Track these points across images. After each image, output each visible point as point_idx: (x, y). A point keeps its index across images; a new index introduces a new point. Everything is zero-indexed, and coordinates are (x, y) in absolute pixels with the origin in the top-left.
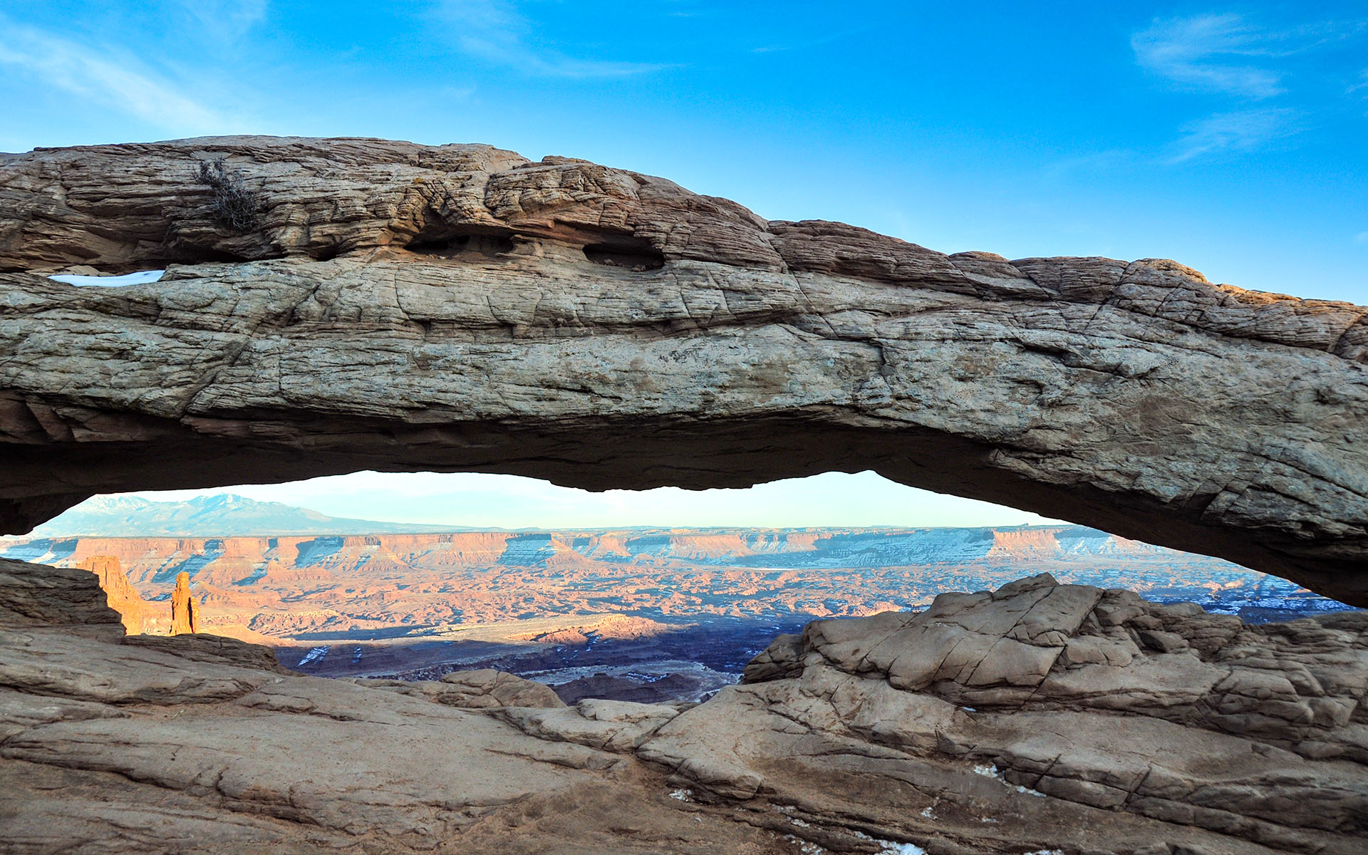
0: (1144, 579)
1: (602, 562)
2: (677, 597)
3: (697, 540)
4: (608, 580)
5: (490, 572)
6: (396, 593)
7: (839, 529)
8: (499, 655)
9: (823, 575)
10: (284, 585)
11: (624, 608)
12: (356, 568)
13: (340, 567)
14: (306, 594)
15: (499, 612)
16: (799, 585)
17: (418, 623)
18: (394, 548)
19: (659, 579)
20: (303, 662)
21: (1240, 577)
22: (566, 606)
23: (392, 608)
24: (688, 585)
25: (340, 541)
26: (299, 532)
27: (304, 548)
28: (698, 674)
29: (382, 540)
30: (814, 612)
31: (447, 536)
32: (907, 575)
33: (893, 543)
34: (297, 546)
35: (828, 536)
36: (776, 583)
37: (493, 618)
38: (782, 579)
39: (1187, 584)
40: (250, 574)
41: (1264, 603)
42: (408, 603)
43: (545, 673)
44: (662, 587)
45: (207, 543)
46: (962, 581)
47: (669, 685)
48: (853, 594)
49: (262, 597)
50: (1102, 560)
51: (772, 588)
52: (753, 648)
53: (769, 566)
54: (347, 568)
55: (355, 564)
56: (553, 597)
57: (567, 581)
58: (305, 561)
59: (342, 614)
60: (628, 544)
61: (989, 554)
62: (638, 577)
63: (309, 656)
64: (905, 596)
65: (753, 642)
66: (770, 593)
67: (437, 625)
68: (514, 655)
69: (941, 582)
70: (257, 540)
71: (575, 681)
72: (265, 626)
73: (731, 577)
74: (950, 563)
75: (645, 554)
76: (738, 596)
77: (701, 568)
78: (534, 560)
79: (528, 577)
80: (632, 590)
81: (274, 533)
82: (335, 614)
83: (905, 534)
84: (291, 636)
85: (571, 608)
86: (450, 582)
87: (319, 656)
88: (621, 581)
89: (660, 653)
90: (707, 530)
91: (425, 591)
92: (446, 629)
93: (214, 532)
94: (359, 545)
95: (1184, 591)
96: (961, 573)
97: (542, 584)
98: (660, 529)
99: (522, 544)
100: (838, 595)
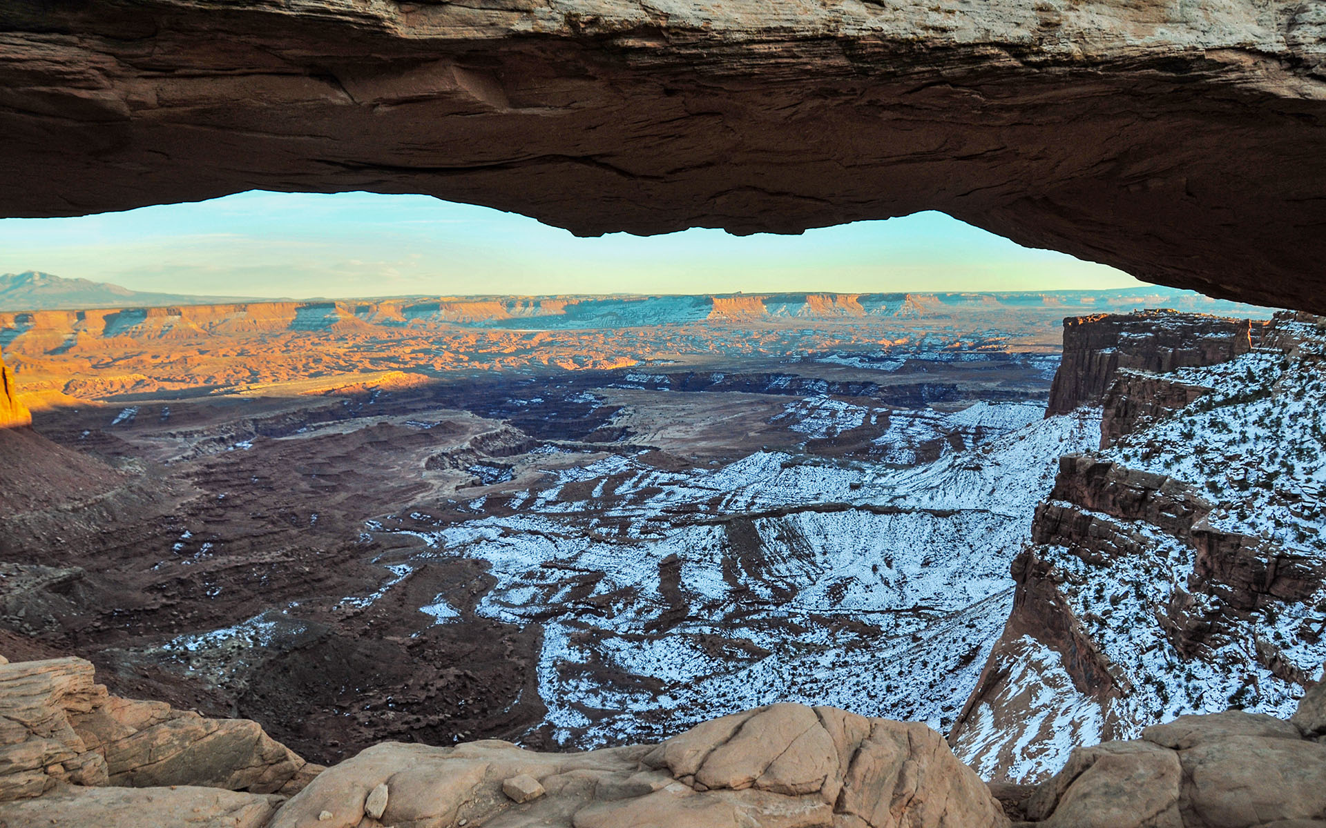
0: (833, 337)
1: (381, 327)
2: (448, 356)
3: (463, 307)
4: (387, 342)
5: (282, 337)
6: (197, 357)
7: (585, 296)
8: (294, 409)
9: (572, 335)
10: (93, 353)
11: (402, 366)
12: (160, 336)
13: (145, 335)
14: (115, 360)
15: (291, 372)
16: (551, 344)
17: (219, 383)
18: (194, 318)
19: (431, 340)
20: (116, 421)
21: (906, 335)
22: (351, 365)
23: (195, 371)
24: (457, 345)
25: (144, 313)
26: (105, 305)
27: (110, 319)
28: (467, 420)
29: (182, 310)
30: (565, 366)
31: (242, 306)
32: (642, 334)
33: (631, 308)
34: (105, 318)
35: (575, 302)
36: (532, 342)
37: (286, 378)
38: (536, 339)
39: (866, 341)
40: (61, 344)
41: (924, 356)
42: (209, 366)
43: (334, 424)
44: (434, 347)
45: (17, 317)
46: (687, 339)
47: (442, 430)
48: (597, 351)
49: (73, 365)
50: (800, 322)
51: (528, 347)
52: (514, 397)
53: (525, 328)
54: (152, 336)
55: (159, 333)
56: (339, 357)
57: (351, 343)
58: (111, 331)
59: (150, 377)
60: (404, 310)
61: (708, 317)
62: (413, 339)
63: (121, 416)
64: (640, 352)
65: (512, 393)
66: (525, 351)
67: (237, 384)
68: (306, 409)
69: (670, 340)
70: (66, 313)
71: (361, 430)
72: (78, 390)
73: (494, 338)
74: (677, 324)
75: (419, 318)
76: (500, 354)
77: (468, 330)
78: (321, 326)
79: (316, 340)
80: (408, 350)
81: (82, 306)
82: (143, 378)
83: (640, 300)
84: (103, 398)
85: (355, 367)
86: (247, 347)
87: (131, 415)
88: (398, 343)
89: (432, 404)
90: (472, 297)
91: (224, 356)
92: (244, 388)
93: (23, 307)
94: (161, 315)
95: (863, 346)
96: (686, 333)
97: (328, 347)
98: (431, 297)
99: (309, 313)
100: (584, 352)
